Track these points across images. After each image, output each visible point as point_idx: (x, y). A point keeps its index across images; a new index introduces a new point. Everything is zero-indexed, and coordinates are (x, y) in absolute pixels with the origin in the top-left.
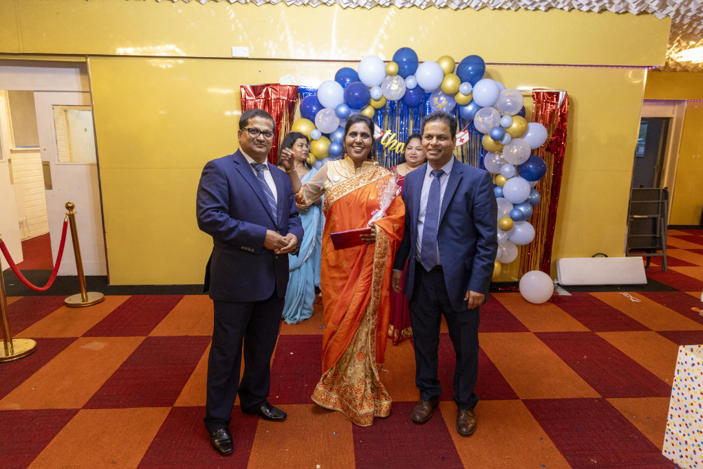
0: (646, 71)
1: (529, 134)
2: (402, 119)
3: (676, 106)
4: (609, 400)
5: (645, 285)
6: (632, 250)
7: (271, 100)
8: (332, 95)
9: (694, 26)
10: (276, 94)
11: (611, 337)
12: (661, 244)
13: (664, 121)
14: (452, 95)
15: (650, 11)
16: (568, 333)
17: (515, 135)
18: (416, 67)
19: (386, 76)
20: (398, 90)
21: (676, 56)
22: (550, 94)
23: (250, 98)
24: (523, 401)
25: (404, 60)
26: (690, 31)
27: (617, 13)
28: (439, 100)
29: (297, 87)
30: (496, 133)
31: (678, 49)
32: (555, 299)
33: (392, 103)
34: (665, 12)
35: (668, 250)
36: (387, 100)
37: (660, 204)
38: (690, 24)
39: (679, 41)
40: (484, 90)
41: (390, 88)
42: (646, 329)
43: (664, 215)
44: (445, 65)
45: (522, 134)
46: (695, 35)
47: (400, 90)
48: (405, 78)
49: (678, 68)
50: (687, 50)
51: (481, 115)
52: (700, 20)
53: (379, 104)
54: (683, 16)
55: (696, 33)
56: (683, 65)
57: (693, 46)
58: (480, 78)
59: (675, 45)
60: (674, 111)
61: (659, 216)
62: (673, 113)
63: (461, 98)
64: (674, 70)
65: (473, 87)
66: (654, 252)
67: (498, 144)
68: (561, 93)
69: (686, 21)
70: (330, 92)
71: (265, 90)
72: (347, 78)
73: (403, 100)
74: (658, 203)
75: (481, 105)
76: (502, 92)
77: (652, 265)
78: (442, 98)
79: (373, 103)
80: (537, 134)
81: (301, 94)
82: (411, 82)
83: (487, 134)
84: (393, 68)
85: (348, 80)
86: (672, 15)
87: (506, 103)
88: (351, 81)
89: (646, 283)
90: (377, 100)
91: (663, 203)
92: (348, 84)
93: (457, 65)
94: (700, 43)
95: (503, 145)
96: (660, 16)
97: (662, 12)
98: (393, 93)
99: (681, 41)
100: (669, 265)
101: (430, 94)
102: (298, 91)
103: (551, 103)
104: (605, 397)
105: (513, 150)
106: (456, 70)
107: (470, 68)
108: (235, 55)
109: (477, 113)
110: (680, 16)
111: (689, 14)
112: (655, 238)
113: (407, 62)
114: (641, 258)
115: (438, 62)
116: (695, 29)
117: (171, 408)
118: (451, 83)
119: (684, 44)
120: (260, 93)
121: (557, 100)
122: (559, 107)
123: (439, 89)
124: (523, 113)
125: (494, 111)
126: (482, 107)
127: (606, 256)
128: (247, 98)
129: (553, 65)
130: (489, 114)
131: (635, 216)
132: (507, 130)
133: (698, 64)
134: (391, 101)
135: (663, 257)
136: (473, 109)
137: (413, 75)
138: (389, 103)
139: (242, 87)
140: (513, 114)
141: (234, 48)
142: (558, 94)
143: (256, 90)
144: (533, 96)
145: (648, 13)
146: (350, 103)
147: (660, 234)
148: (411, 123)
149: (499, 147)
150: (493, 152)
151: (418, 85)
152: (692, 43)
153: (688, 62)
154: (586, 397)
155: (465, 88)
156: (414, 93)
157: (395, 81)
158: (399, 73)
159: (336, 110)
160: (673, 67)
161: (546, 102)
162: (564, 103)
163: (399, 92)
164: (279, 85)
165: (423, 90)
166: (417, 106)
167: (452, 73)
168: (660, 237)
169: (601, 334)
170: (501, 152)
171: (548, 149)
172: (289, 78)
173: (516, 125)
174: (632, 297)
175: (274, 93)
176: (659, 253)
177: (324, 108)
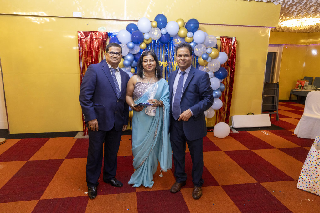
0: (270, 29)
1: (219, 57)
2: (159, 50)
3: (279, 47)
4: (261, 183)
5: (270, 127)
6: (264, 112)
7: (94, 39)
8: (125, 37)
9: (290, 9)
10: (97, 36)
11: (258, 152)
12: (276, 108)
13: (274, 54)
14: (183, 38)
15: (272, 1)
16: (239, 151)
17: (213, 57)
18: (166, 24)
19: (151, 28)
20: (157, 35)
21: (280, 24)
22: (228, 39)
23: (83, 38)
24: (221, 186)
25: (160, 20)
26: (288, 12)
27: (258, 1)
28: (177, 40)
29: (107, 33)
30: (205, 56)
31: (282, 21)
32: (231, 135)
33: (155, 41)
34: (278, 2)
35: (279, 111)
36: (152, 40)
37: (276, 90)
38: (288, 8)
39: (282, 17)
40: (198, 36)
41: (153, 33)
42: (273, 147)
43: (277, 95)
44: (180, 23)
45: (216, 57)
46: (290, 14)
47: (159, 34)
48: (161, 29)
49: (280, 30)
50: (285, 21)
51: (197, 48)
52: (292, 7)
53: (148, 42)
54: (286, 4)
55: (290, 13)
56: (282, 28)
57: (288, 19)
58: (197, 30)
59: (280, 19)
60: (278, 49)
61: (275, 95)
62: (278, 50)
63: (188, 39)
64: (278, 31)
65: (193, 34)
66: (273, 112)
67: (205, 61)
68: (233, 38)
69: (287, 7)
70: (124, 35)
71: (90, 34)
72: (132, 28)
73: (160, 40)
74: (275, 90)
75: (197, 43)
76: (207, 37)
77: (272, 118)
78: (179, 39)
79: (145, 41)
80: (223, 57)
81: (109, 36)
82: (164, 31)
83: (200, 57)
84: (155, 24)
85: (133, 30)
86: (281, 3)
87: (209, 42)
88: (134, 30)
89: (271, 126)
90: (147, 40)
91: (277, 90)
92: (132, 32)
93: (185, 24)
94: (291, 18)
95: (208, 62)
96: (276, 3)
97: (277, 1)
98: (155, 36)
99: (283, 17)
100: (280, 117)
101: (173, 37)
102: (108, 35)
103: (229, 43)
104: (259, 182)
105: (213, 65)
106: (185, 26)
107: (192, 25)
108: (74, 16)
109: (196, 47)
110: (285, 4)
111: (289, 3)
112: (273, 105)
113: (161, 21)
114: (268, 115)
115: (177, 21)
116: (290, 11)
117: (38, 200)
118: (183, 32)
119: (284, 18)
120: (88, 35)
121: (231, 42)
122: (232, 45)
123: (177, 35)
124: (216, 47)
125: (203, 46)
126: (197, 44)
127: (253, 114)
128: (81, 37)
129: (229, 25)
130: (201, 47)
131: (265, 96)
132: (210, 55)
133: (289, 28)
134: (154, 40)
135: (277, 114)
136: (194, 45)
137: (164, 27)
138: (153, 41)
139: (79, 32)
140: (212, 47)
141: (74, 13)
142: (232, 38)
143: (86, 34)
144: (221, 39)
145: (271, 2)
146: (134, 41)
147: (276, 104)
148: (164, 51)
149: (206, 63)
150: (203, 66)
151: (167, 33)
152: (288, 18)
153: (285, 27)
154: (250, 182)
155: (190, 34)
156: (165, 36)
157: (156, 30)
158: (158, 27)
159: (127, 45)
160: (278, 30)
161: (226, 42)
162: (234, 43)
163: (158, 36)
164: (98, 31)
165: (169, 35)
166: (167, 43)
167: (183, 27)
168: (276, 105)
169: (254, 151)
170: (206, 65)
171: (228, 65)
172: (103, 28)
173: (214, 52)
174: (266, 133)
175: (95, 36)
176: (275, 112)
177: (121, 43)
